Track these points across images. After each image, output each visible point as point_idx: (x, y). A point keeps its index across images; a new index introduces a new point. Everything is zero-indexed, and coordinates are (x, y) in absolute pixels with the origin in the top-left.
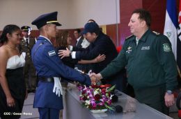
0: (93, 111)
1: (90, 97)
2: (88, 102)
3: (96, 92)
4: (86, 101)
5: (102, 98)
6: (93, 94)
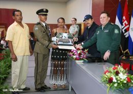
0: (77, 61)
2: (75, 57)
3: (79, 52)
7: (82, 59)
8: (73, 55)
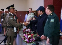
1: (27, 38)
4: (25, 40)
5: (31, 39)
6: (28, 37)
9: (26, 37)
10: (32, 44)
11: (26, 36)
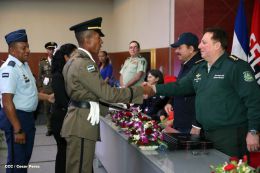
0: (143, 148)
3: (146, 126)
4: (135, 136)
5: (153, 132)
6: (142, 128)
7: (155, 143)
8: (134, 133)
9: (137, 128)
10: (156, 147)
11: (136, 125)
